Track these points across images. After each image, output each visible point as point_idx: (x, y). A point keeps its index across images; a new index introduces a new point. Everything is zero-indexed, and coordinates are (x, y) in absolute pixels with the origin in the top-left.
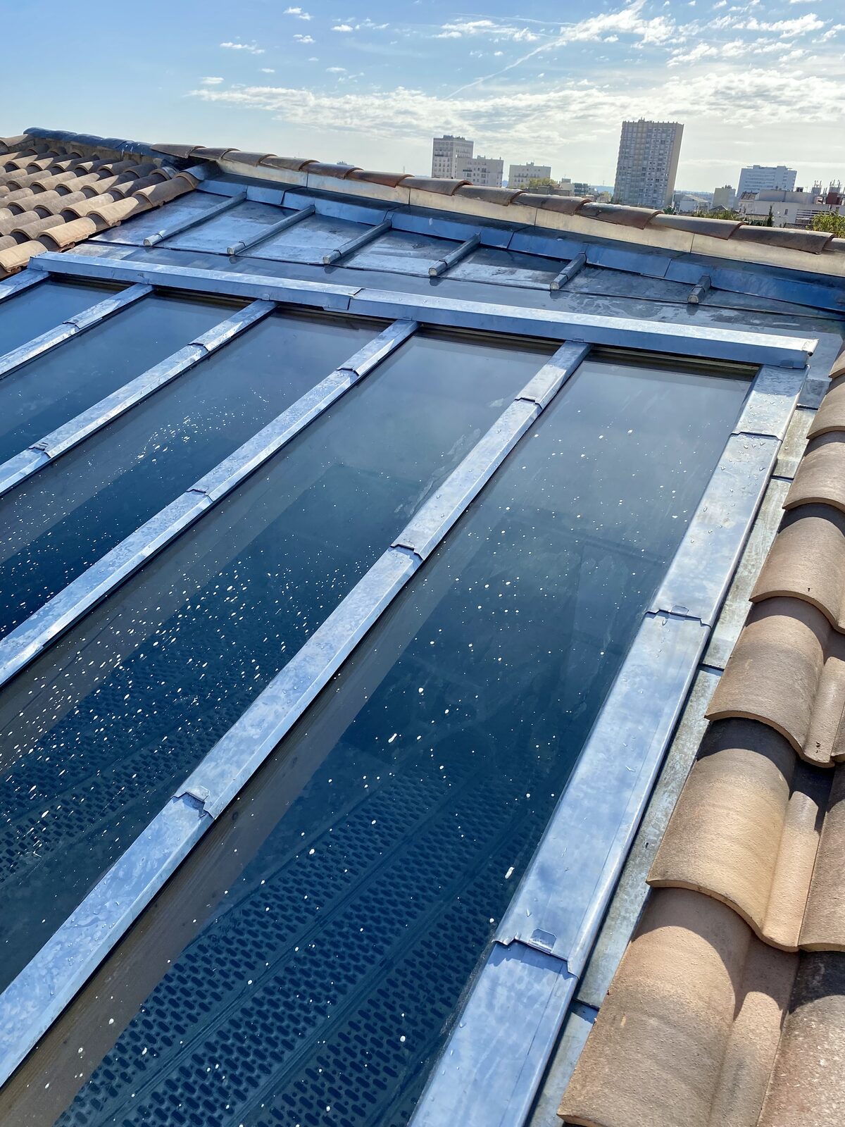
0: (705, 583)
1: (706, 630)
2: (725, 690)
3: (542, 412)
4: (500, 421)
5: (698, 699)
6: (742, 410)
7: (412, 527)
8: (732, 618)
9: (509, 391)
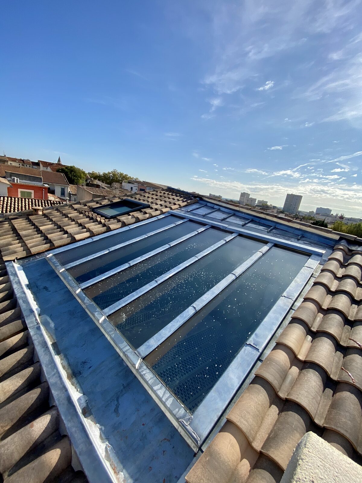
0: (294, 293)
1: (293, 302)
2: (296, 313)
3: (263, 255)
4: (255, 255)
5: (290, 314)
6: (306, 262)
7: (235, 271)
8: (299, 301)
9: (257, 250)
